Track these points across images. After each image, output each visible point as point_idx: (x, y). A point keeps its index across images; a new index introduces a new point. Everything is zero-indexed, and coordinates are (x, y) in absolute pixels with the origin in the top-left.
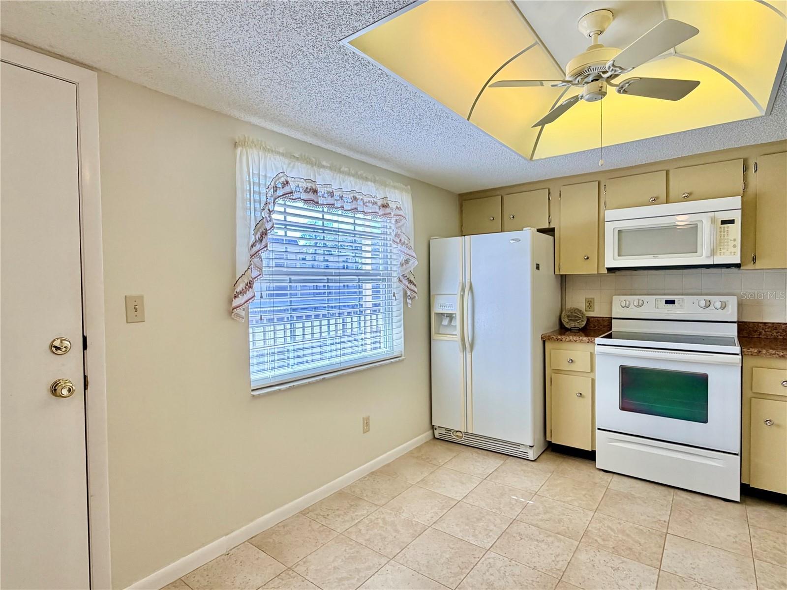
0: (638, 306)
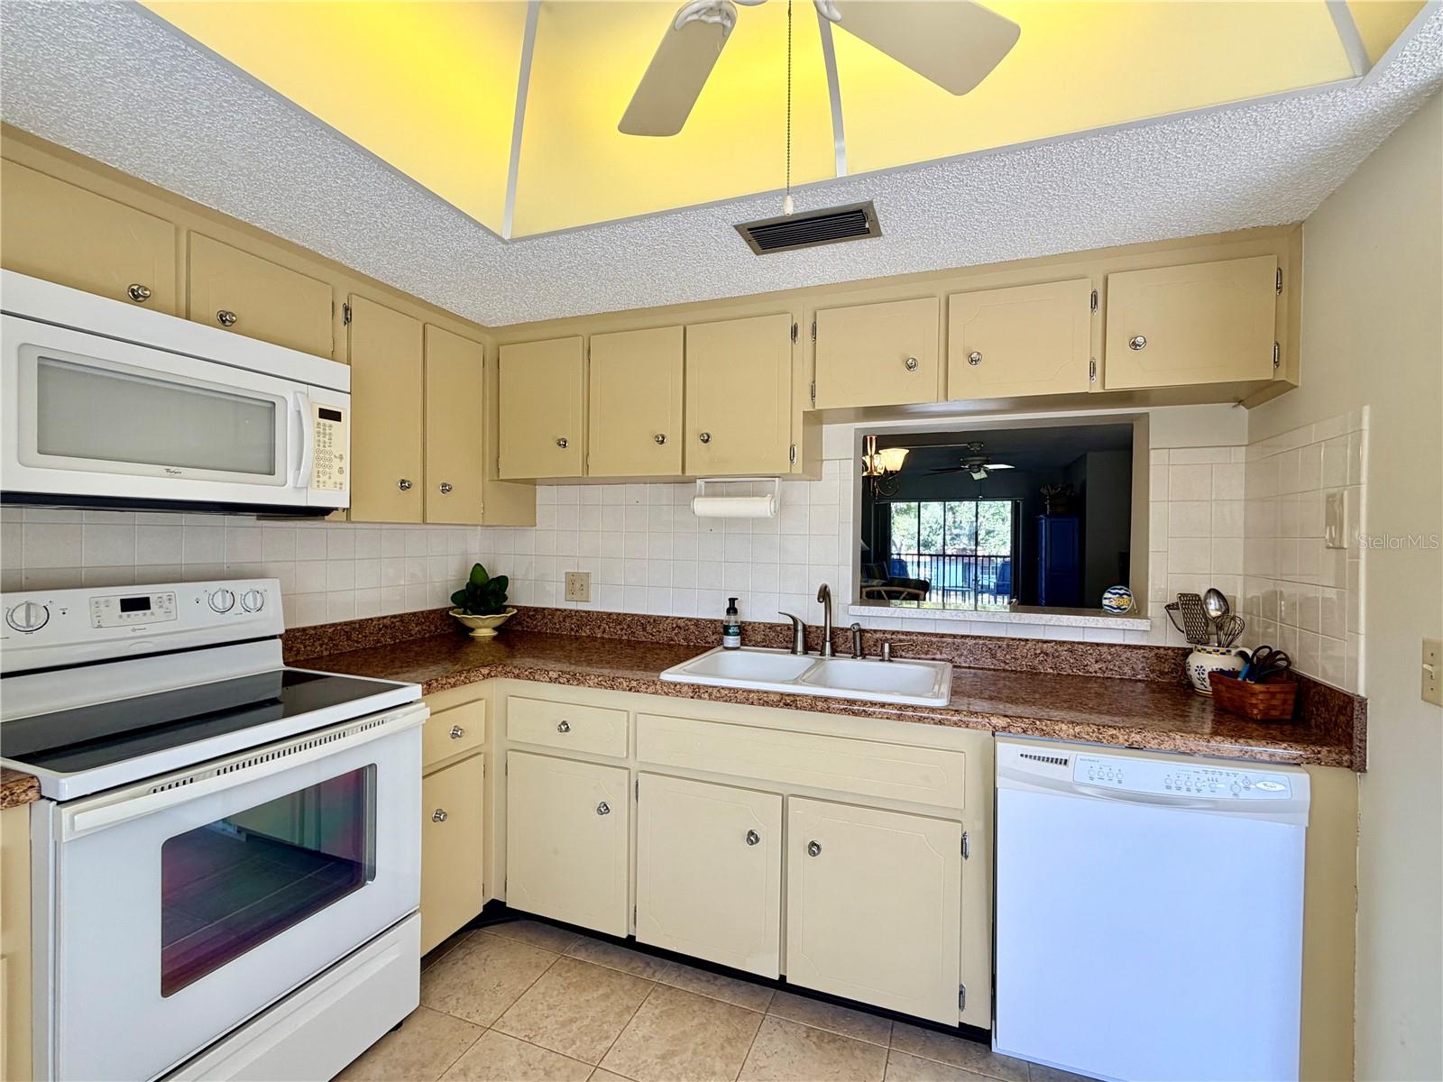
0: (29, 630)
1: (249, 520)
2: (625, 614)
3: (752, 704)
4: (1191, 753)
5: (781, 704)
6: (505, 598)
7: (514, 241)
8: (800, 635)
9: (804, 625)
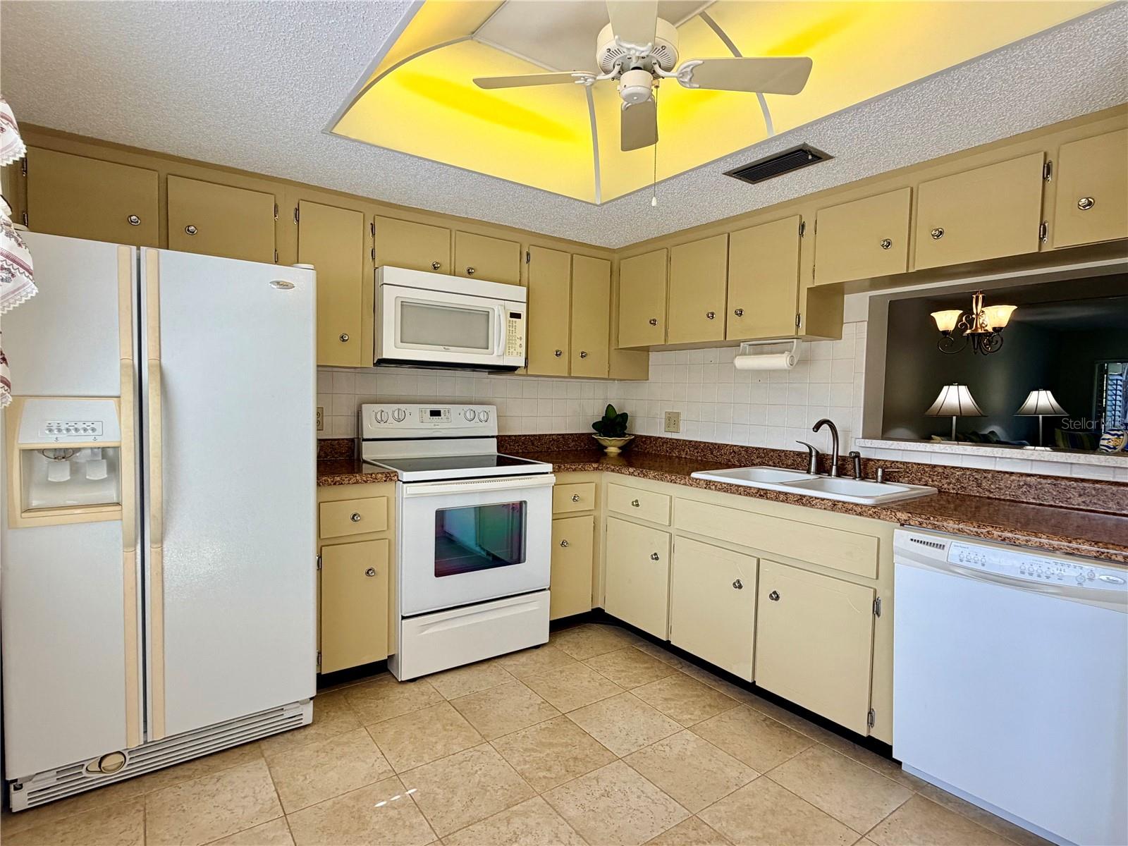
0: (399, 421)
1: (484, 375)
2: (700, 442)
3: (740, 494)
4: (1054, 550)
5: (758, 495)
6: (626, 428)
7: (603, 204)
8: (814, 459)
9: (817, 452)
